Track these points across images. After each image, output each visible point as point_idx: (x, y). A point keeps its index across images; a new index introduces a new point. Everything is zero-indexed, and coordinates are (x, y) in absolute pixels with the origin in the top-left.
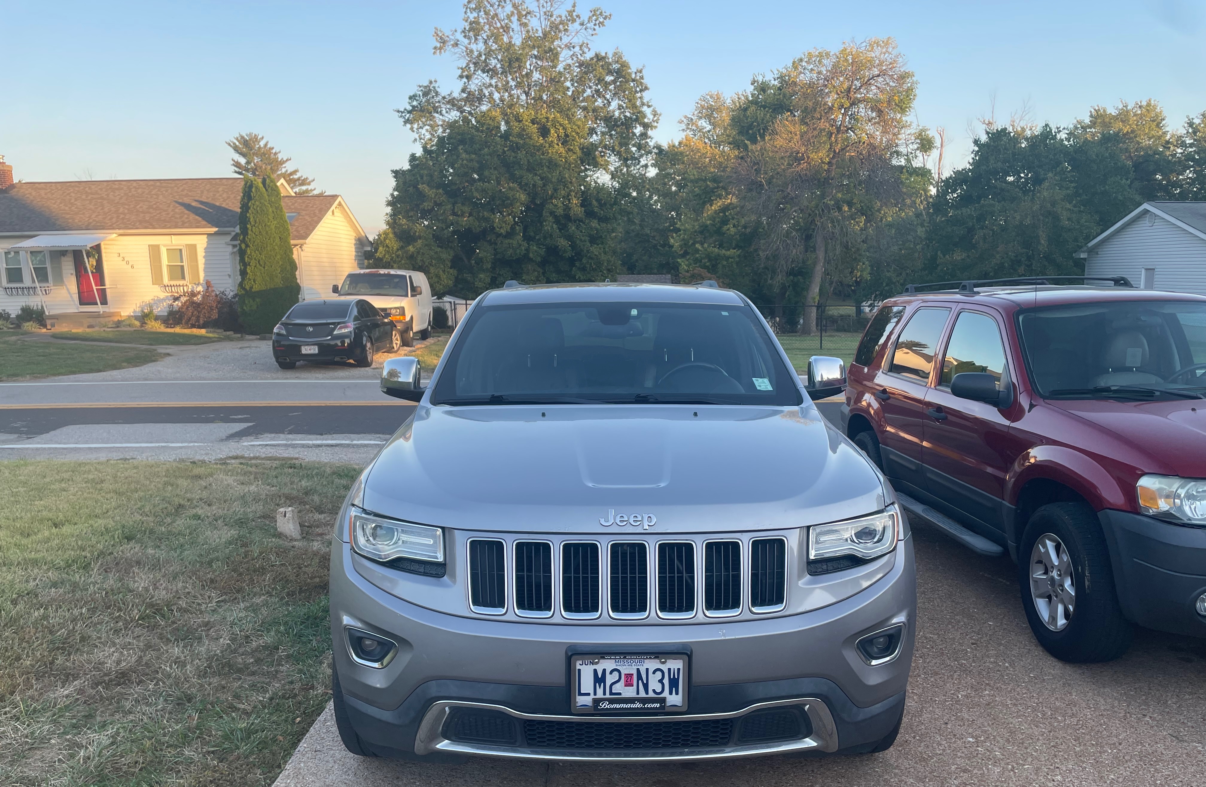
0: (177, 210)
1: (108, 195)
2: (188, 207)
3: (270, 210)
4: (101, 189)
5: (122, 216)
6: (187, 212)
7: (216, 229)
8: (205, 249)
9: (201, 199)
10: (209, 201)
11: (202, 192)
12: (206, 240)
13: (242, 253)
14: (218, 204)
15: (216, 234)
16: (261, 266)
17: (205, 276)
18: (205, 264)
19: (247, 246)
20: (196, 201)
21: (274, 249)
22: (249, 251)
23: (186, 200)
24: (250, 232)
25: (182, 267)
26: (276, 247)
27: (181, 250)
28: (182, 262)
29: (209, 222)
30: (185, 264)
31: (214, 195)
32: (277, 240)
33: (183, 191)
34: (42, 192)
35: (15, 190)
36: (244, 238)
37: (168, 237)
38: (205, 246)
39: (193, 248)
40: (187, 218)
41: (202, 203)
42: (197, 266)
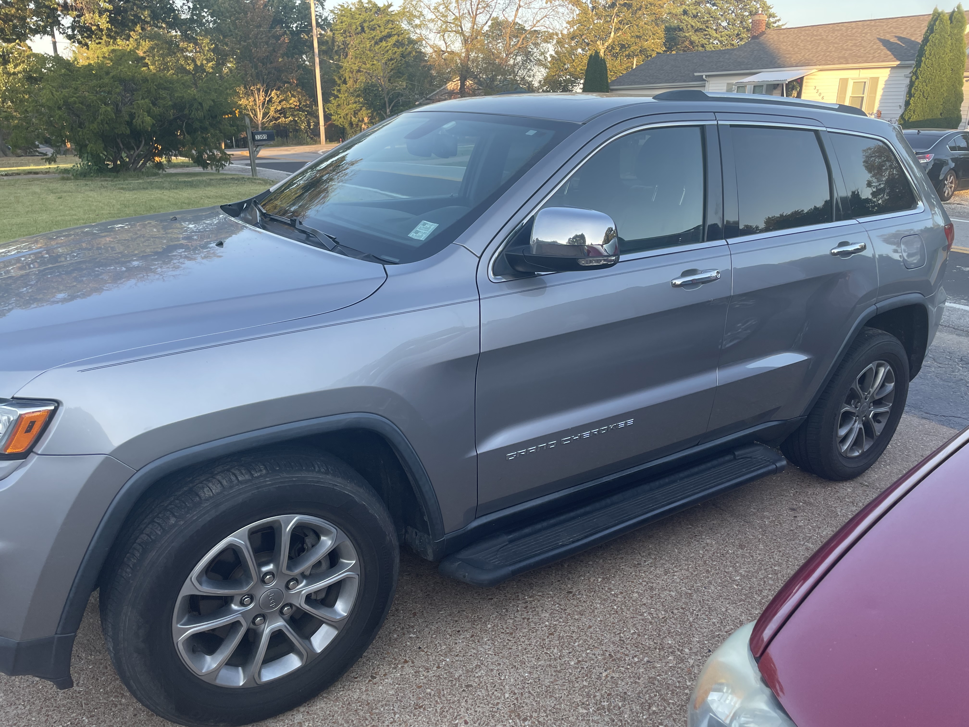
0: (875, 47)
1: (827, 36)
2: (886, 43)
3: (949, 42)
4: (825, 31)
5: (828, 54)
6: (882, 47)
7: (898, 63)
8: (886, 81)
9: (902, 36)
10: (908, 37)
11: (906, 28)
12: (889, 73)
13: (911, 84)
14: (913, 39)
15: (898, 67)
16: (924, 97)
17: (880, 107)
18: (882, 95)
19: (917, 78)
20: (896, 37)
21: (942, 81)
22: (916, 83)
23: (888, 37)
24: (922, 64)
25: (863, 98)
26: (945, 80)
27: (865, 82)
28: (863, 94)
29: (895, 56)
30: (865, 96)
31: (915, 30)
32: (949, 72)
33: (889, 28)
34: (782, 37)
35: (765, 36)
36: (916, 71)
37: (858, 71)
38: (886, 78)
39: (875, 80)
40: (879, 53)
41: (900, 38)
42: (875, 97)
